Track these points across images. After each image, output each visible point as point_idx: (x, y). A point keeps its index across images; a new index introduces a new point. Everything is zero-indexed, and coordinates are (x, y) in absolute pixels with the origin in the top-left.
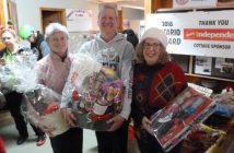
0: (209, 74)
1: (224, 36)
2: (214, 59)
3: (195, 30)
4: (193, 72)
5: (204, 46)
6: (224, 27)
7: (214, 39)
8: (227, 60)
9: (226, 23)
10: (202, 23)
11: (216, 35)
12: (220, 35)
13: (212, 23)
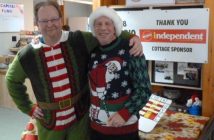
0: (171, 82)
1: (185, 37)
2: (175, 64)
3: (152, 31)
4: (153, 81)
5: (163, 49)
6: (184, 27)
7: (174, 41)
8: (190, 65)
9: (186, 22)
10: (160, 22)
11: (175, 36)
12: (180, 36)
13: (171, 22)
